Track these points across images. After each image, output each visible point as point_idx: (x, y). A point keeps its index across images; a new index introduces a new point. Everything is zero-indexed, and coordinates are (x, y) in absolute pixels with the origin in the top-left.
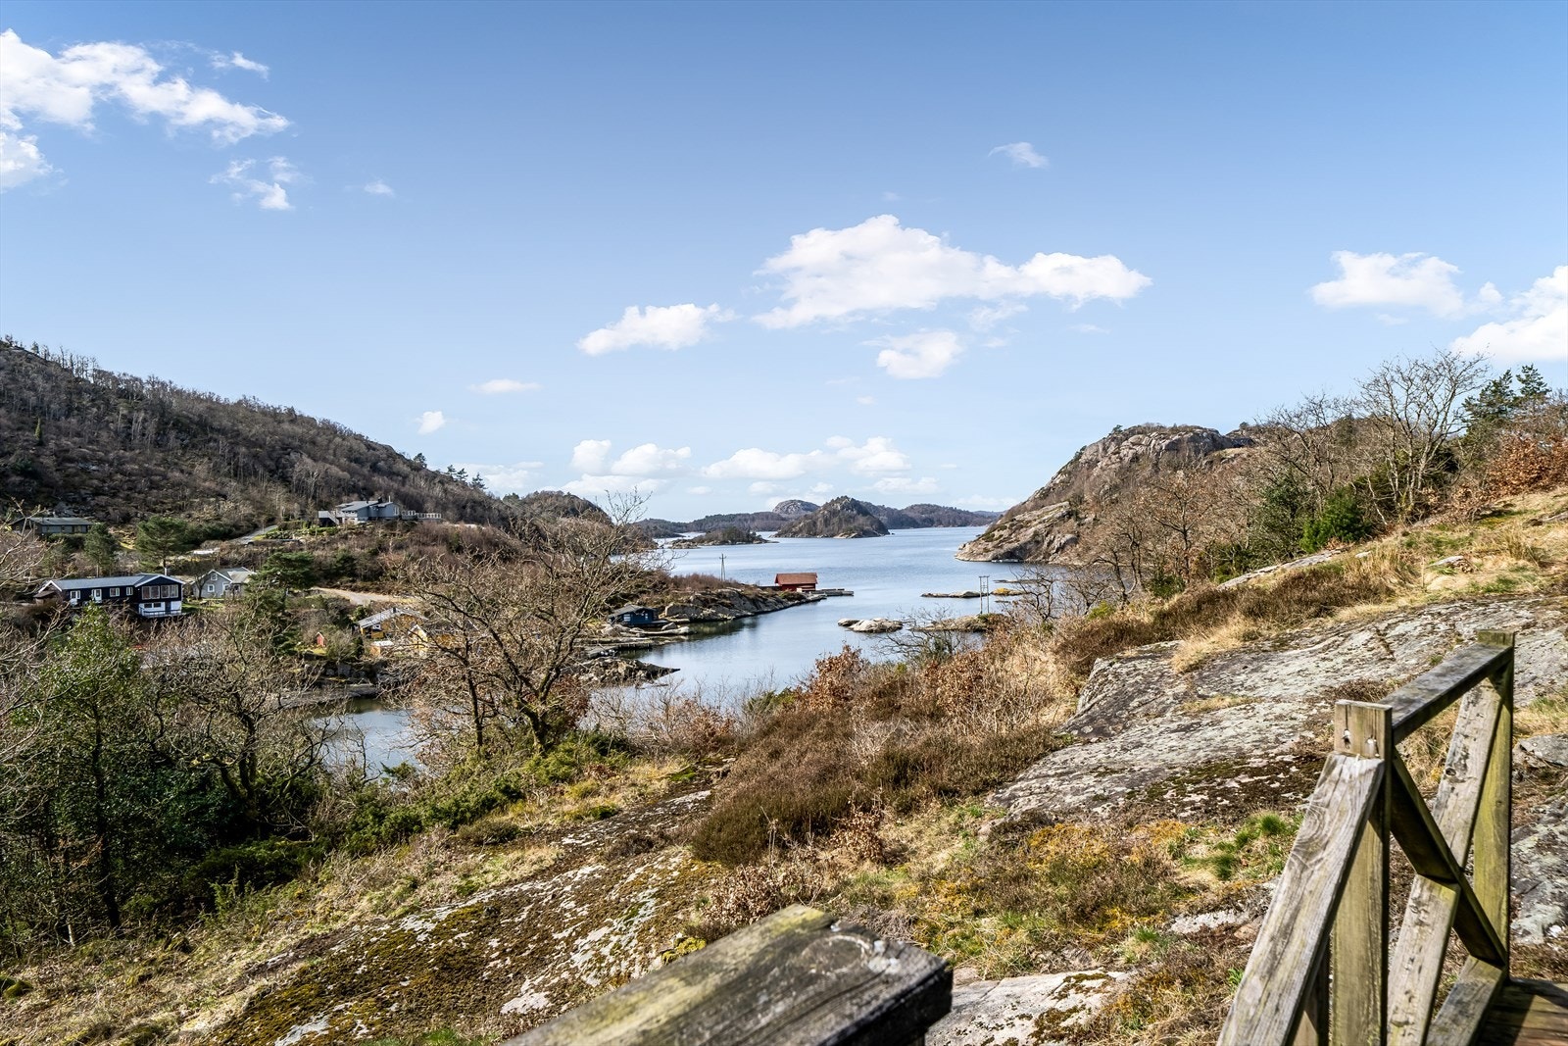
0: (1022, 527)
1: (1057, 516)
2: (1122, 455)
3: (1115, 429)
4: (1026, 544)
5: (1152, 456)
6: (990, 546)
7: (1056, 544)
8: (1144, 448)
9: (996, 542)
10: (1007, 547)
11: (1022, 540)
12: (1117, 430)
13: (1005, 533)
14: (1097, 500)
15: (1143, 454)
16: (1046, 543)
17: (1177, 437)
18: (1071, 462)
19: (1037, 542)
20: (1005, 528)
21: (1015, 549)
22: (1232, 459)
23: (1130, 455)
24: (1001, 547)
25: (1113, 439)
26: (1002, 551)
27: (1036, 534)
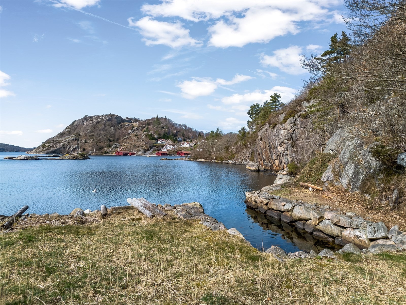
0: (58, 143)
1: (71, 139)
2: (93, 121)
3: (85, 116)
4: (60, 148)
5: (103, 122)
6: (45, 149)
7: (72, 149)
8: (100, 120)
9: (47, 148)
10: (52, 149)
11: (58, 147)
12: (86, 116)
13: (51, 145)
14: (86, 135)
15: (100, 121)
16: (67, 148)
17: (111, 117)
18: (71, 125)
19: (64, 148)
20: (51, 143)
21: (55, 150)
22: (128, 125)
23: (96, 122)
24: (50, 149)
25: (85, 119)
26: (50, 151)
27: (64, 145)
